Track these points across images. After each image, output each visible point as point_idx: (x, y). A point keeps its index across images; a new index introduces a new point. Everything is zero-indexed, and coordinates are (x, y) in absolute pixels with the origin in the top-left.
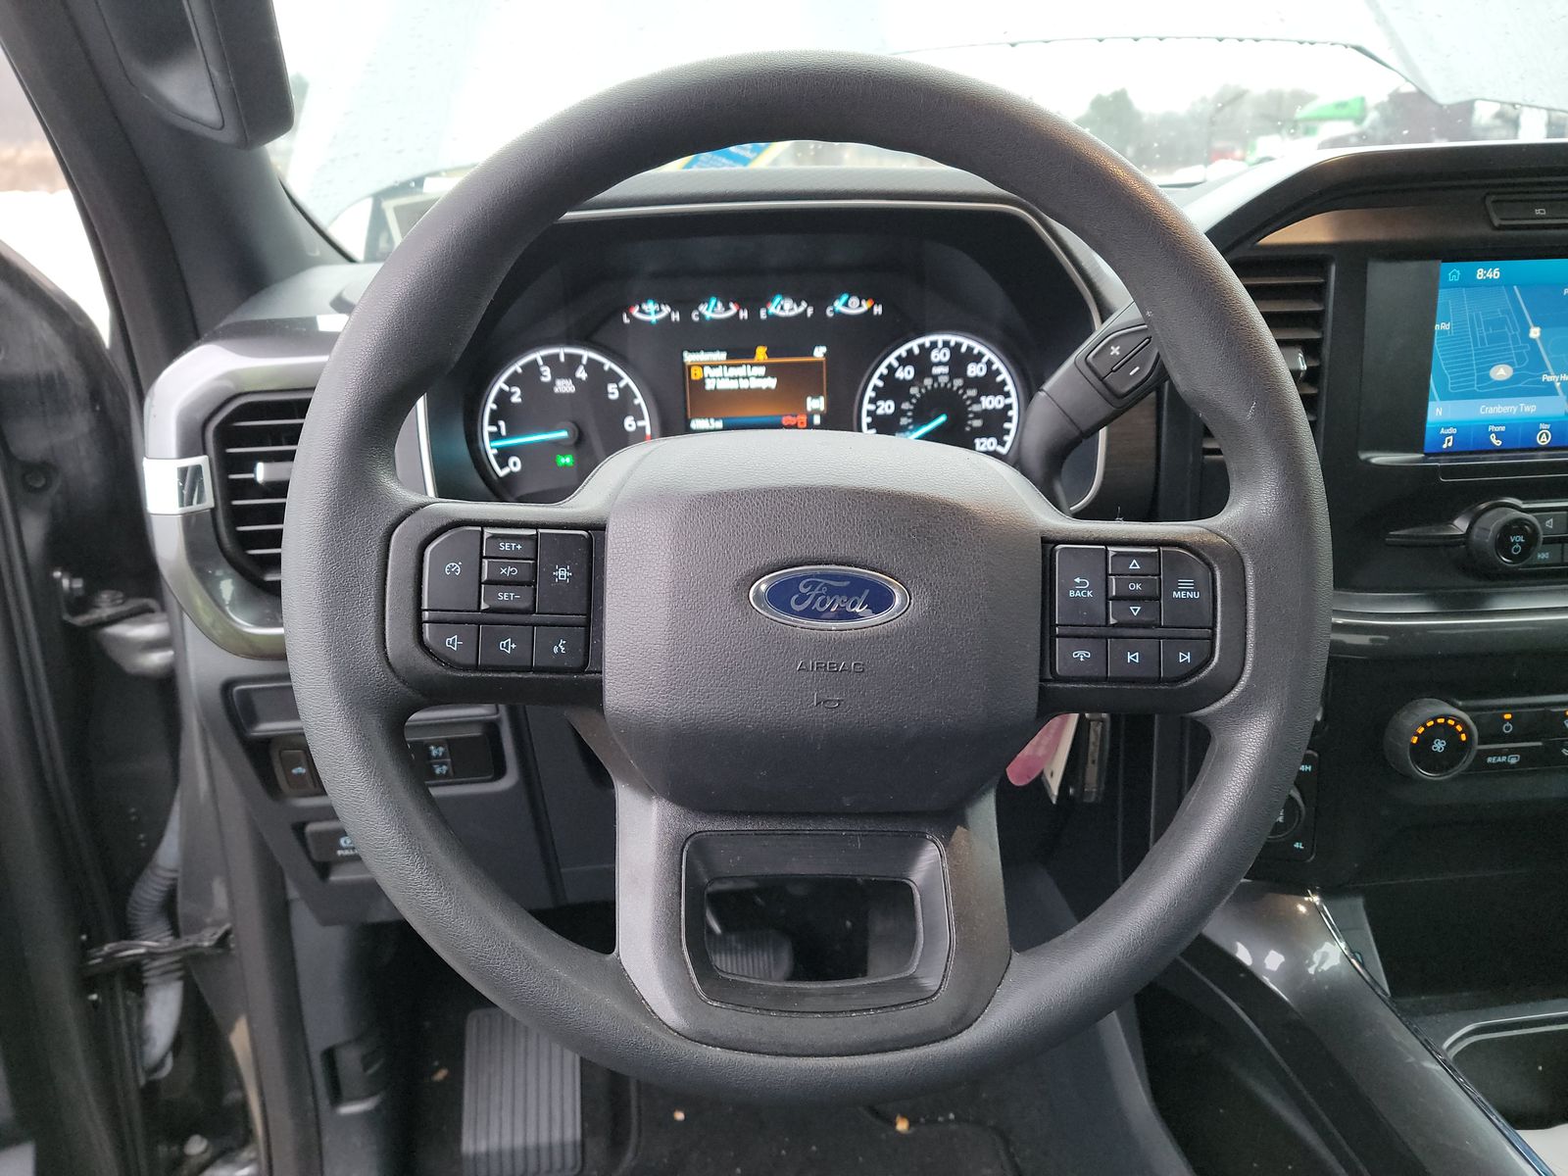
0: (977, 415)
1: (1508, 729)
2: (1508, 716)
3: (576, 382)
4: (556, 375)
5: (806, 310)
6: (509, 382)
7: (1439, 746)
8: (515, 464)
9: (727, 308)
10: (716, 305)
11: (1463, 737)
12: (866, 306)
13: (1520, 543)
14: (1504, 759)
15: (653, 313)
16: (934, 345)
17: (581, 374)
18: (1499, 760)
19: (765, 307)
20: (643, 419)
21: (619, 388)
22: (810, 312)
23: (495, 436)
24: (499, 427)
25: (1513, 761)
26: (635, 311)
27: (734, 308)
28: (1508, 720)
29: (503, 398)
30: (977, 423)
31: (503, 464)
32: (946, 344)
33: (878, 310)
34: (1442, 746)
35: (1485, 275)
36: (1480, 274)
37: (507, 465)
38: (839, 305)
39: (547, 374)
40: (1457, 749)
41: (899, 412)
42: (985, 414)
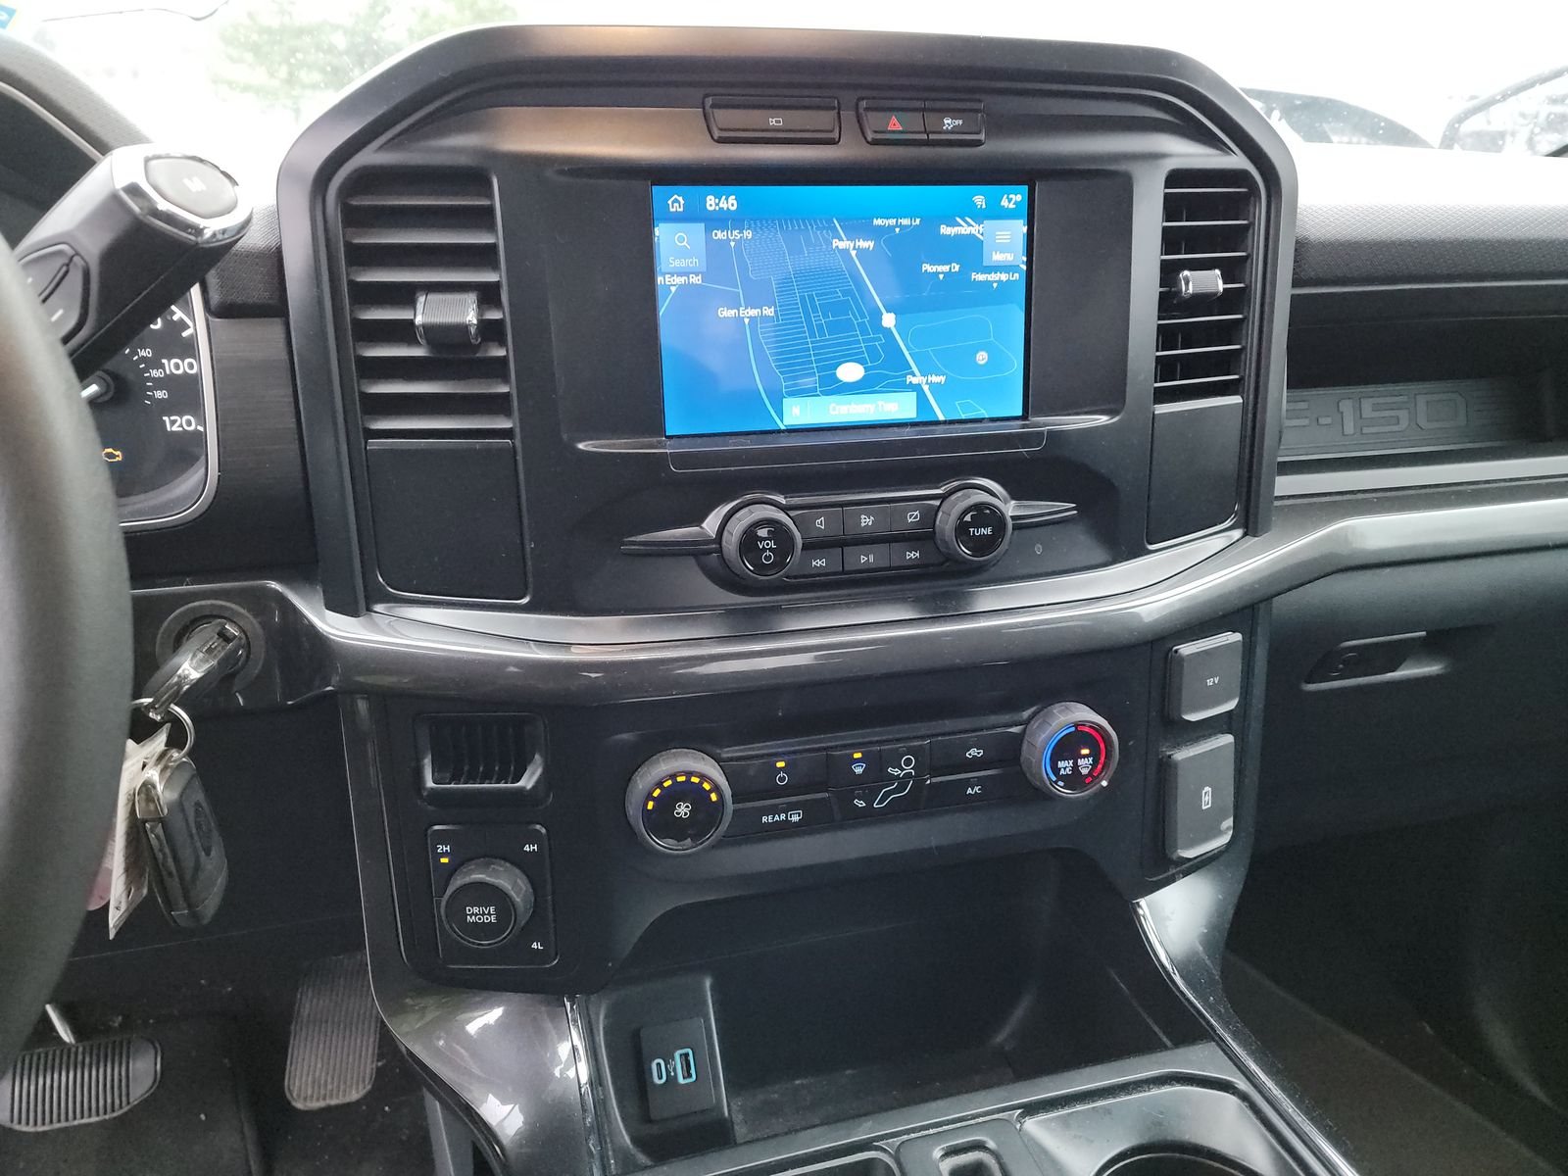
0: (160, 384)
1: (783, 779)
2: (781, 765)
7: (683, 810)
11: (714, 797)
13: (771, 549)
14: (783, 817)
18: (777, 818)
25: (795, 818)
28: (781, 769)
30: (160, 394)
34: (687, 810)
35: (717, 204)
36: (711, 202)
40: (706, 812)
42: (168, 382)
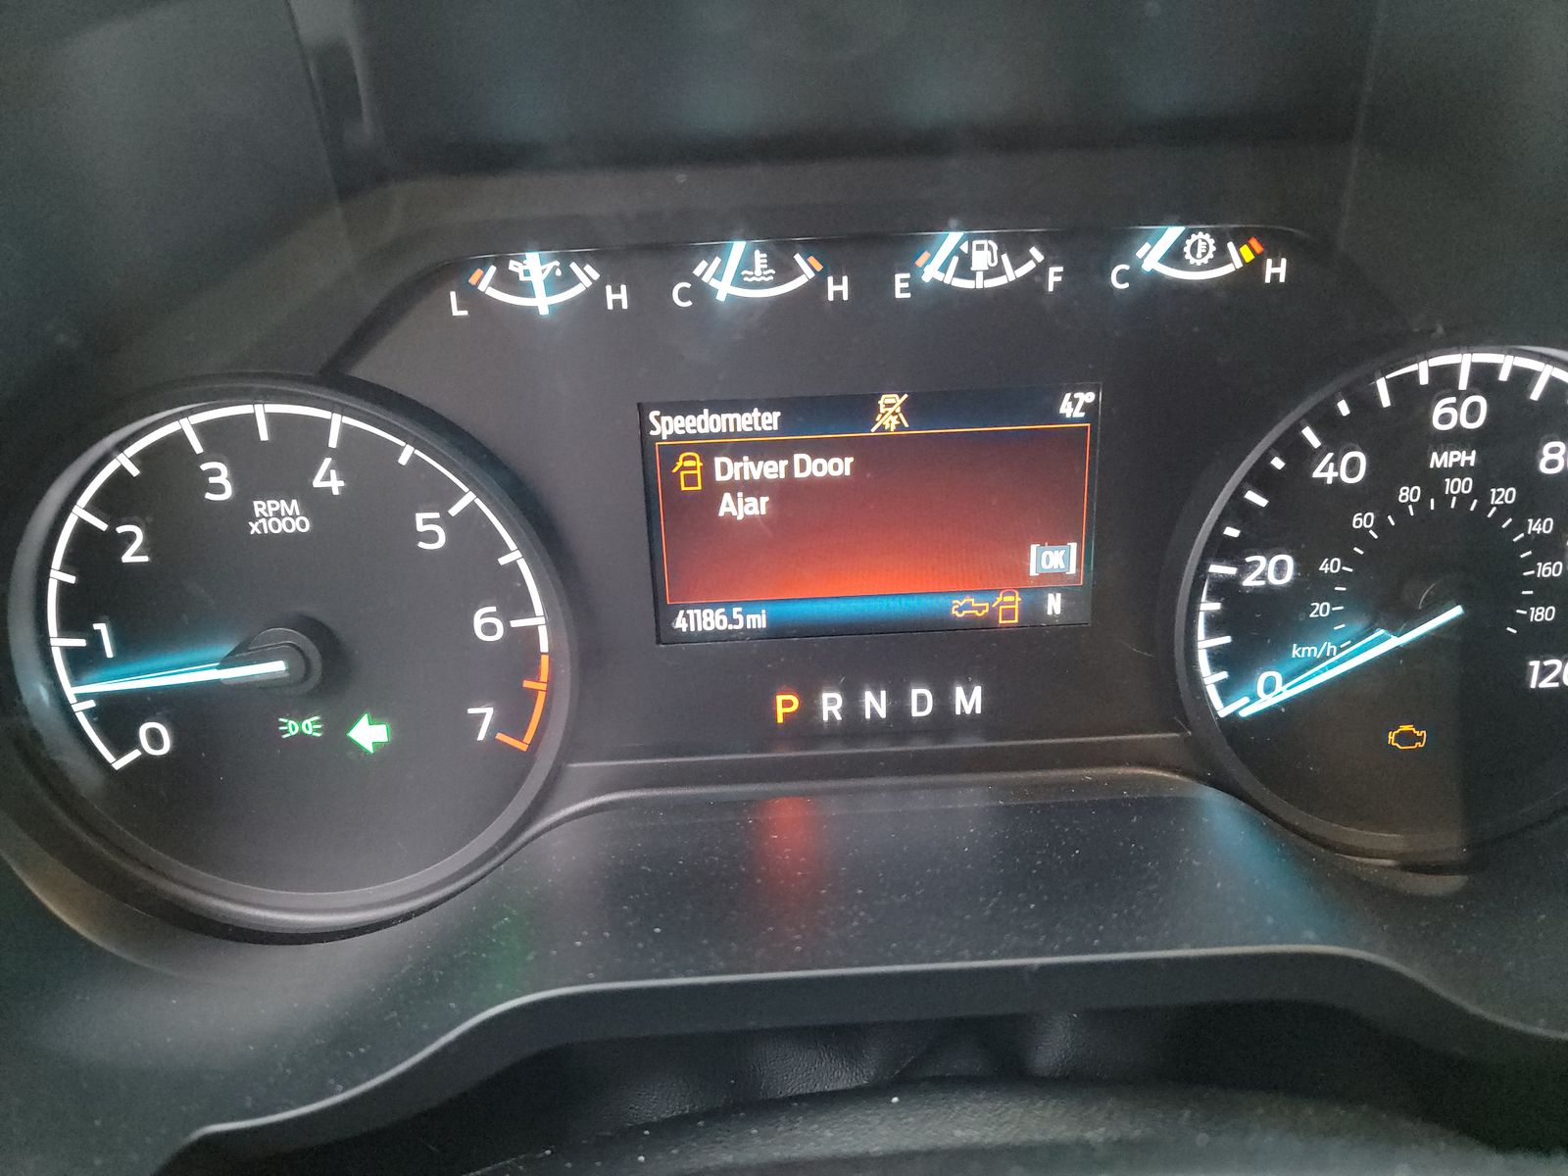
3: (315, 503)
4: (250, 487)
5: (1041, 270)
6: (106, 503)
8: (155, 738)
9: (784, 270)
10: (747, 263)
12: (1240, 256)
15: (539, 288)
16: (1445, 379)
17: (328, 479)
19: (908, 265)
20: (529, 612)
21: (446, 521)
22: (1054, 276)
23: (82, 662)
24: (95, 639)
26: (485, 281)
27: (807, 268)
29: (91, 551)
30: (1543, 613)
31: (122, 741)
32: (1484, 377)
33: (1277, 270)
37: (135, 743)
38: (1151, 256)
39: (222, 481)
41: (1310, 584)
